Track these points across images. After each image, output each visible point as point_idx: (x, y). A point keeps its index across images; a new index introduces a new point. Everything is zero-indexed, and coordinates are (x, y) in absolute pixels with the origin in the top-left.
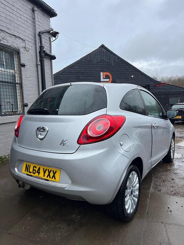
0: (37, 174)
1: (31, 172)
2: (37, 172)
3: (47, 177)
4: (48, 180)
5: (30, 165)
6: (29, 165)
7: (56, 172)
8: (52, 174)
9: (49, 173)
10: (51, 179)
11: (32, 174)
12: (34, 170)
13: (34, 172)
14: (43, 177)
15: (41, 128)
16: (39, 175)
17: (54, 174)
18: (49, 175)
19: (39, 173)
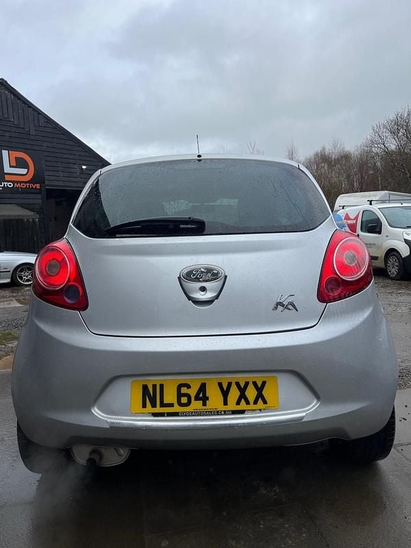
0: (197, 405)
1: (171, 405)
2: (197, 398)
3: (238, 403)
4: (242, 412)
5: (162, 386)
6: (154, 386)
7: (264, 383)
8: (251, 393)
9: (242, 391)
10: (252, 406)
11: (177, 408)
12: (180, 395)
13: (184, 400)
14: (222, 407)
15: (202, 272)
16: (204, 404)
17: (260, 390)
18: (243, 396)
19: (205, 400)
